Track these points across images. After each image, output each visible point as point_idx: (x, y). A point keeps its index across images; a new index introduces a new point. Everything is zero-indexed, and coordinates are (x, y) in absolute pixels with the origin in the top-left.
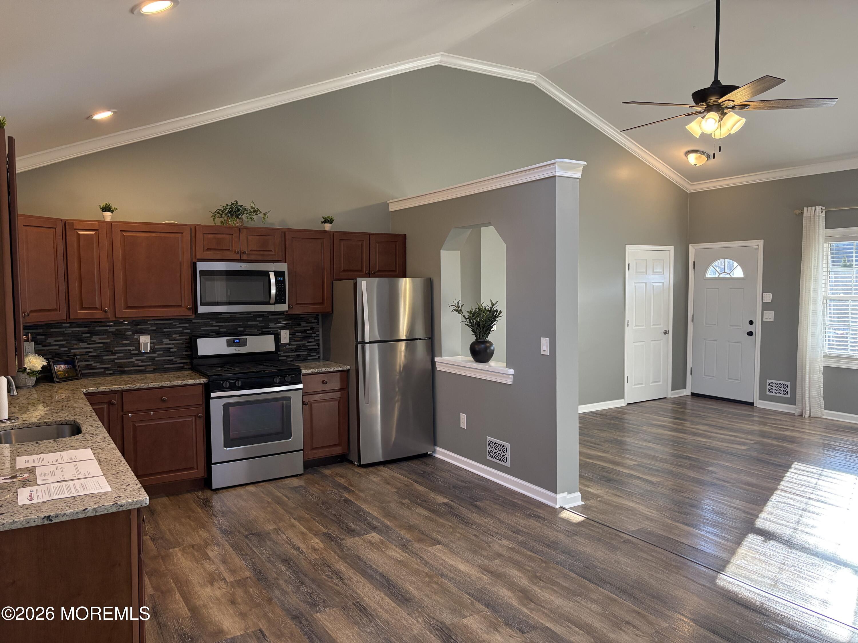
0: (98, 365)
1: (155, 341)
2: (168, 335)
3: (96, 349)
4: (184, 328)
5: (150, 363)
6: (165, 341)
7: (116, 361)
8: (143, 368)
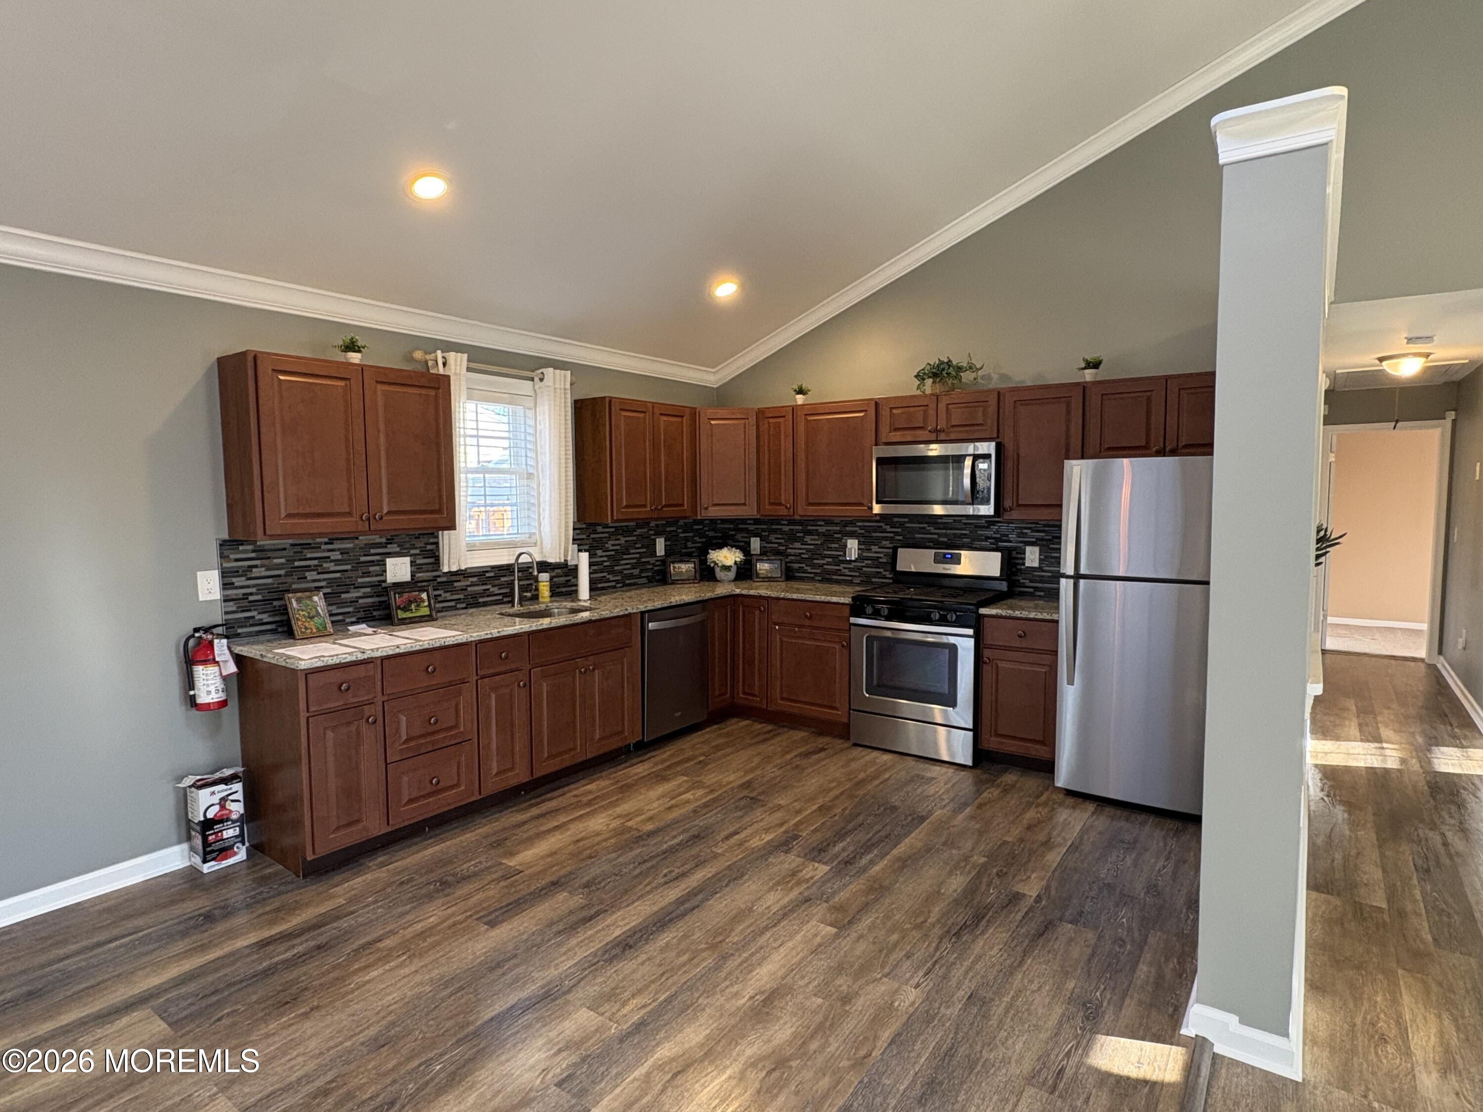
0: (809, 569)
1: (863, 547)
2: (877, 542)
3: (808, 550)
4: (896, 533)
5: (857, 574)
6: (875, 548)
7: (825, 567)
8: (850, 578)
